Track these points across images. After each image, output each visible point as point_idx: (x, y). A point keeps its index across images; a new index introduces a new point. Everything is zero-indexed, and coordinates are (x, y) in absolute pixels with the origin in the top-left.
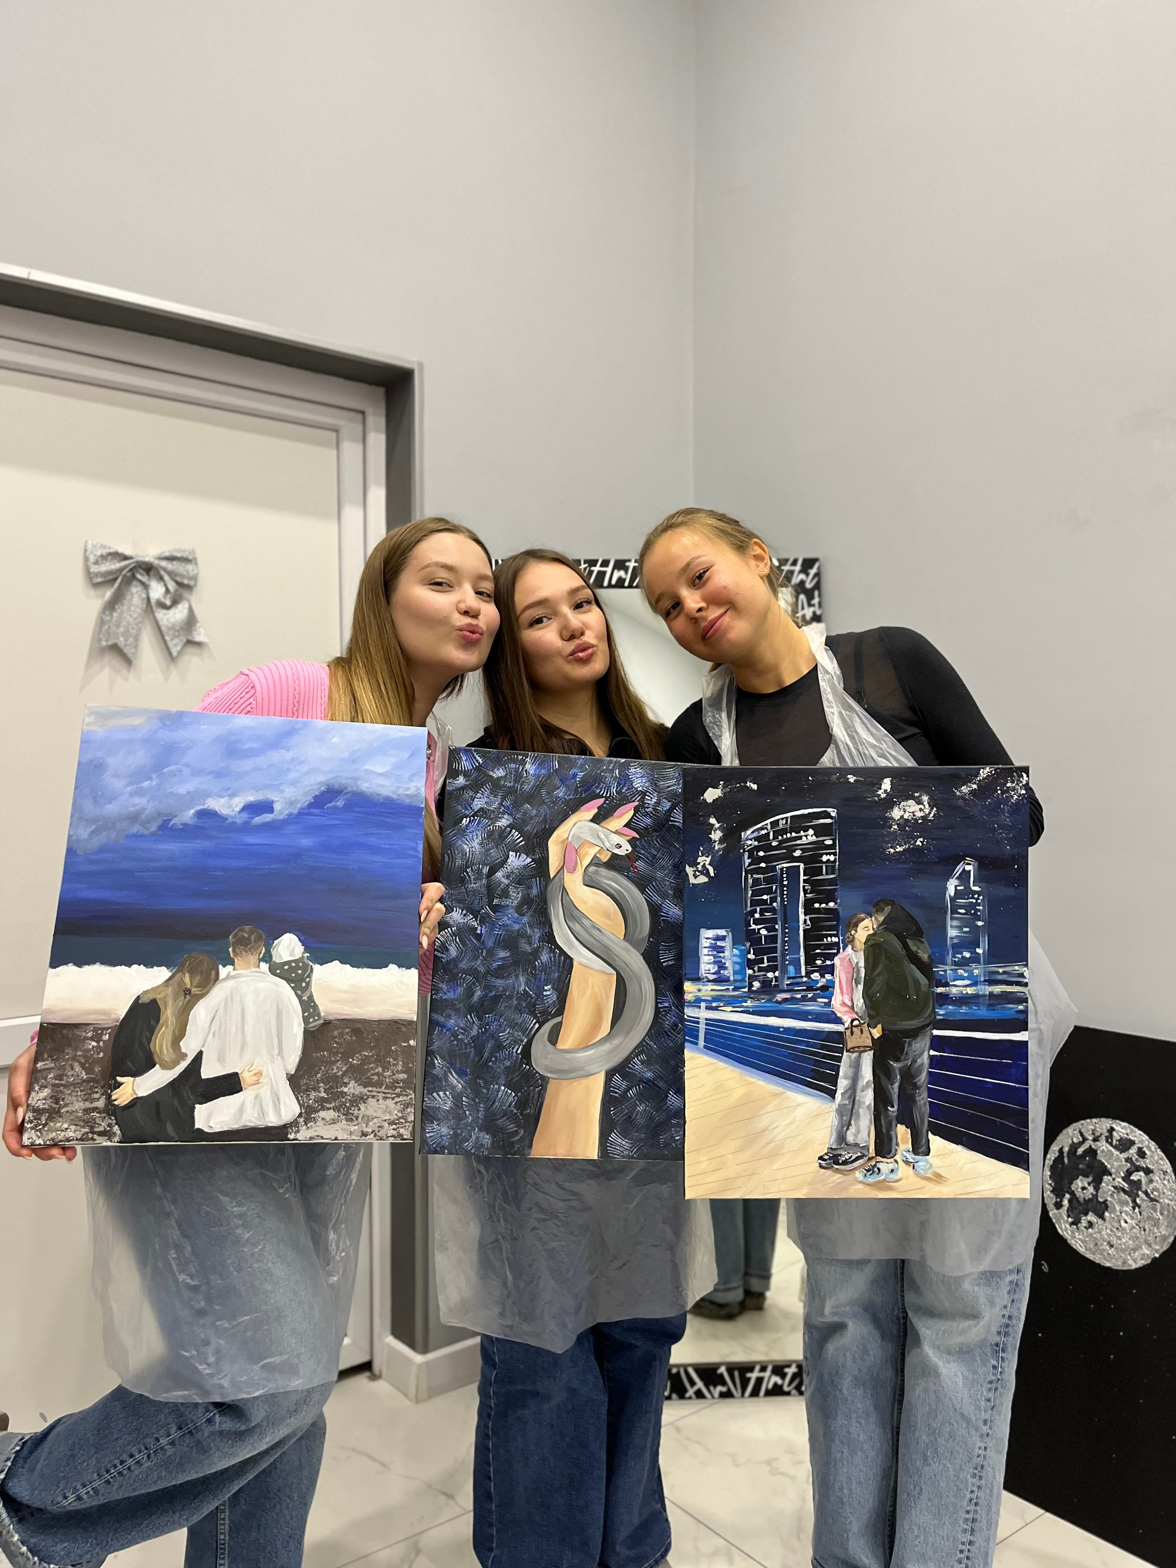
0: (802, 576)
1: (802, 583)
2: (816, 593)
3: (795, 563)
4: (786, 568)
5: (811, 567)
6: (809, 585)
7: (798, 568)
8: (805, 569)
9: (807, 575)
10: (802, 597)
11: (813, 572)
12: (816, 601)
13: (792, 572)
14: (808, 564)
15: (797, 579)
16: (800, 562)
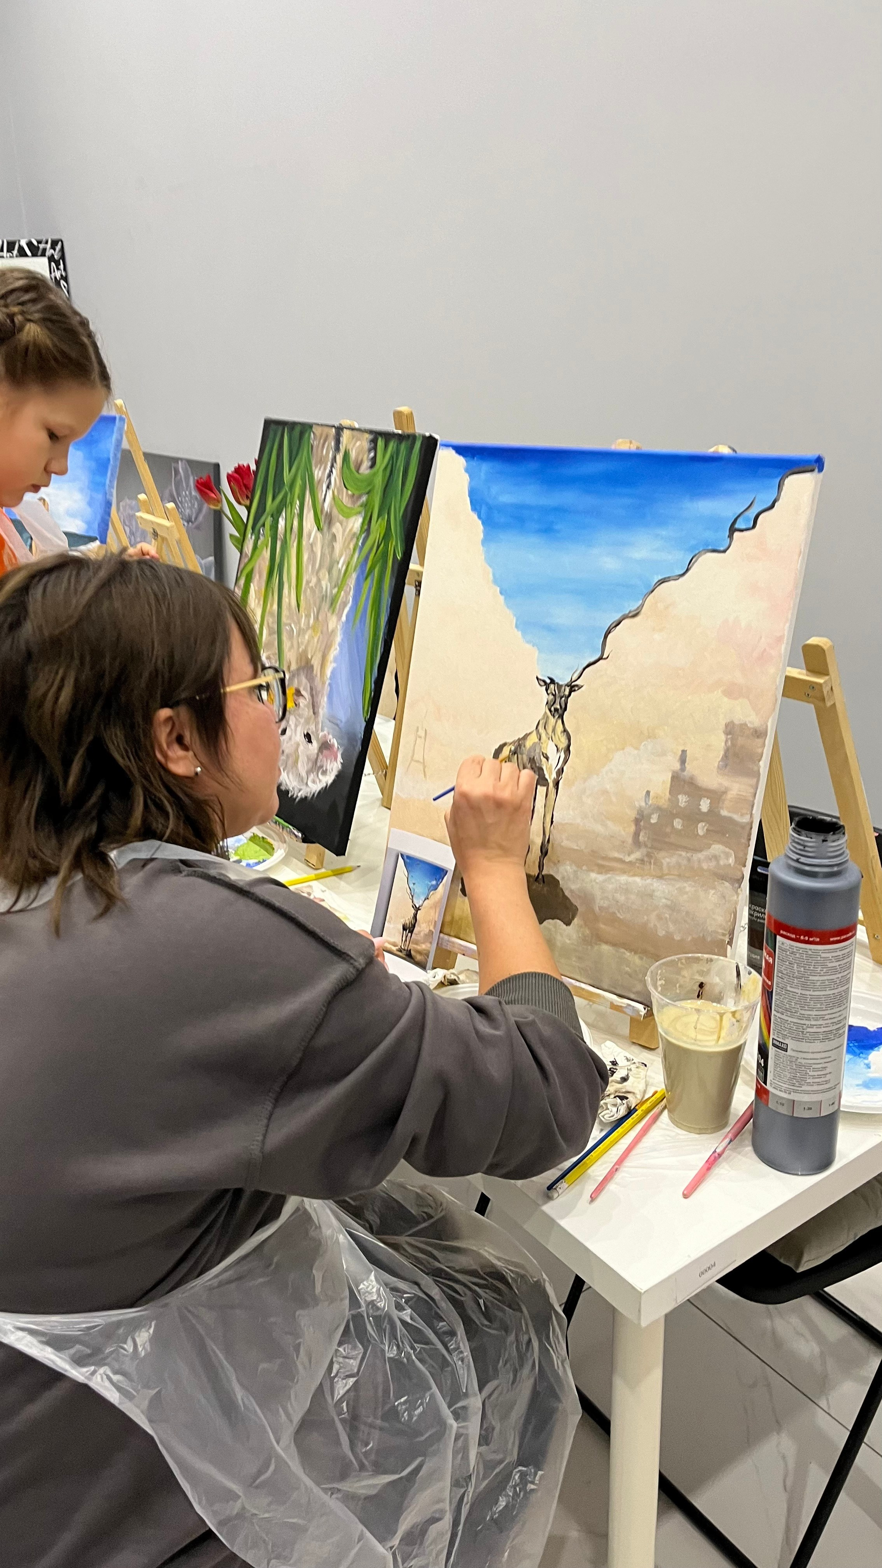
0: (52, 251)
1: (53, 255)
2: (61, 261)
3: (47, 242)
4: (41, 246)
5: (57, 245)
6: (56, 257)
7: (49, 246)
8: (53, 247)
9: (55, 250)
10: (53, 264)
11: (58, 247)
12: (62, 267)
13: (44, 250)
14: (54, 244)
15: (49, 252)
16: (50, 242)
